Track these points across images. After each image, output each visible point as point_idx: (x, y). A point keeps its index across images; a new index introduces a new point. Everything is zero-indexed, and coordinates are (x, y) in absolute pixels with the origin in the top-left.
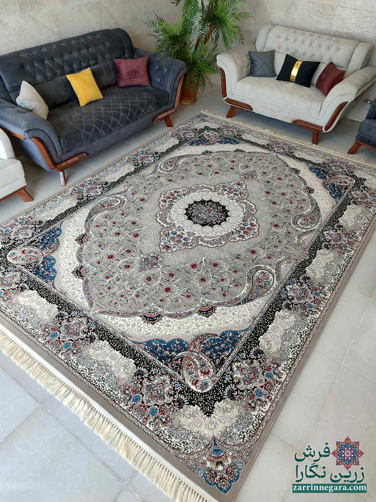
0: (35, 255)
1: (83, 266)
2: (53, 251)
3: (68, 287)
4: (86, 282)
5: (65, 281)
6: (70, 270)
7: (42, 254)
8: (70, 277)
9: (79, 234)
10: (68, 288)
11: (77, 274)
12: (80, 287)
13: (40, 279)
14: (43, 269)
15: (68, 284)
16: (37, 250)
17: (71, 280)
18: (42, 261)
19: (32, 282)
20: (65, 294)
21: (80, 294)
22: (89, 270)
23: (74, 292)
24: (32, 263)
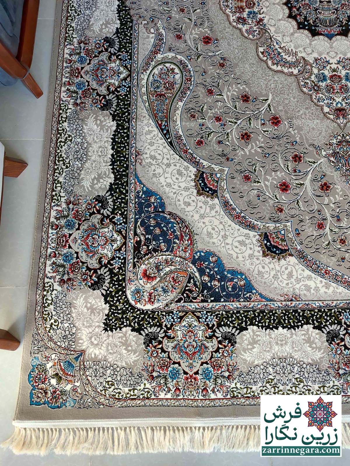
0: (173, 268)
1: (266, 233)
2: (190, 239)
3: (287, 284)
4: (302, 256)
5: (271, 277)
6: (256, 254)
7: (181, 257)
8: (272, 266)
9: (189, 178)
10: (290, 285)
11: (275, 252)
12: (303, 270)
13: (233, 303)
14: (216, 283)
15: (281, 278)
16: (164, 257)
17: (278, 268)
18: (195, 269)
19: (228, 317)
20: (296, 298)
21: (318, 282)
22: (283, 232)
23: (306, 286)
24: (187, 286)
